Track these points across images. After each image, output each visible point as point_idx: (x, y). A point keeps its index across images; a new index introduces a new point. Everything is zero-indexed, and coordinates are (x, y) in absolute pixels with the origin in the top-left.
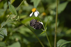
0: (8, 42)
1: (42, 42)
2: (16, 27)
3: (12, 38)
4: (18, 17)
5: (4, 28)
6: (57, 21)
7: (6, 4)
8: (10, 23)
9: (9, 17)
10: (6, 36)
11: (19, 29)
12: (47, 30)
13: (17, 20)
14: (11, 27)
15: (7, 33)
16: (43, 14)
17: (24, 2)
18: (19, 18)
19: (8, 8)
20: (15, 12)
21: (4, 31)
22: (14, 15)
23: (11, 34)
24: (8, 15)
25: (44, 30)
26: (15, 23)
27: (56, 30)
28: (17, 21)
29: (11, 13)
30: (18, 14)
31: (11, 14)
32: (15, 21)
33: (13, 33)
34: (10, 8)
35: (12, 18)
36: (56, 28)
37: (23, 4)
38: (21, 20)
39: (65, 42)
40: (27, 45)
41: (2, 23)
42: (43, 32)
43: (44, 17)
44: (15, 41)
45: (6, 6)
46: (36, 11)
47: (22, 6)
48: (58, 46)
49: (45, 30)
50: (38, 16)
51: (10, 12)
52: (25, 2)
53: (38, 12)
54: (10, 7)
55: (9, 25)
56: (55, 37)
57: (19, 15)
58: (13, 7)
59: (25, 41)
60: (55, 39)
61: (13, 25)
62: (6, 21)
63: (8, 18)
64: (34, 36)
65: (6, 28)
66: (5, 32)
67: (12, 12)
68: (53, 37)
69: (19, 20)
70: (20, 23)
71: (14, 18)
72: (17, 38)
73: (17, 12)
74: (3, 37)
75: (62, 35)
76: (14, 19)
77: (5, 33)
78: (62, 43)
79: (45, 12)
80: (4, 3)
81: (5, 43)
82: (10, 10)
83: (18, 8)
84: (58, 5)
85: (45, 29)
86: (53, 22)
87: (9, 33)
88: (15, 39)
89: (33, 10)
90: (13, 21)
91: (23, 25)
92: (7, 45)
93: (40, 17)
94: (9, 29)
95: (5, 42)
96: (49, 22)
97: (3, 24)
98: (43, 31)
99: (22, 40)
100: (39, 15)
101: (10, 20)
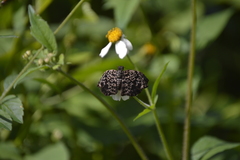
0: (28, 142)
1: (141, 144)
2: (54, 93)
3: (42, 130)
4: (62, 57)
5: (13, 96)
6: (194, 74)
7: (21, 12)
8: (35, 79)
9: (31, 59)
10: (20, 125)
11: (64, 101)
12: (157, 105)
13: (55, 67)
14: (38, 92)
15: (23, 114)
16: (147, 49)
17: (81, 6)
18: (65, 61)
19: (28, 26)
20: (50, 41)
21: (14, 107)
22: (46, 51)
23: (37, 115)
24: (28, 52)
25: (148, 103)
26: (51, 79)
28: (57, 70)
29: (37, 45)
30: (62, 50)
31: (37, 49)
32: (49, 71)
33: (45, 113)
34: (32, 26)
35: (40, 62)
36: (188, 98)
37: (80, 14)
38: (73, 68)
40: (91, 154)
41: (8, 79)
42: (145, 111)
43: (150, 58)
44: (49, 140)
45: (19, 19)
46: (120, 39)
47: (76, 20)
48: (195, 158)
49: (152, 105)
50: (127, 55)
51: (33, 40)
52: (87, 9)
53: (129, 44)
54: (35, 23)
55: (31, 84)
56: (187, 127)
57: (64, 53)
58: (43, 24)
59: (84, 139)
60: (186, 134)
61: (45, 87)
62: (19, 72)
63: (28, 61)
64: (116, 124)
65: (20, 96)
66: (16, 108)
67: (39, 41)
68: (180, 126)
69: (64, 70)
70: (67, 80)
71: (46, 60)
72: (59, 131)
73: (59, 40)
74: (10, 126)
75: (211, 122)
76: (48, 63)
77: (15, 113)
78: (210, 149)
79: (153, 42)
80: (15, 10)
81: (18, 147)
82: (32, 33)
83: (62, 28)
84: (195, 20)
85: (150, 101)
86: (179, 78)
87: (28, 112)
88: (50, 134)
89: (113, 36)
90: (43, 73)
91: (79, 87)
92: (23, 155)
93: (136, 59)
94: (32, 99)
95: (17, 142)
96: (166, 77)
97: (11, 82)
98: (143, 108)
99: (75, 137)
100: (131, 53)
101: (33, 69)
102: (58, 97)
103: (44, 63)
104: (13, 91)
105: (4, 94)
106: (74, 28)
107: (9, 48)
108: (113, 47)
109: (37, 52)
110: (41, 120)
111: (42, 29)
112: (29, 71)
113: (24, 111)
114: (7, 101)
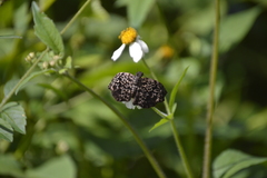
0: (30, 155)
1: (156, 156)
2: (59, 100)
3: (45, 141)
4: (69, 60)
5: (15, 103)
6: (217, 80)
7: (23, 10)
8: (39, 85)
9: (35, 61)
10: (21, 135)
11: (71, 109)
12: (176, 114)
13: (62, 71)
14: (41, 99)
15: (25, 123)
16: (163, 52)
18: (73, 64)
19: (31, 24)
20: (56, 42)
22: (52, 53)
23: (40, 124)
24: (32, 55)
25: (166, 112)
26: (56, 84)
27: (209, 115)
28: (64, 75)
29: (40, 46)
30: (69, 52)
31: (41, 51)
32: (55, 75)
33: (49, 122)
34: (36, 25)
35: (44, 65)
36: (209, 107)
37: (89, 12)
38: (80, 72)
39: (243, 160)
40: (100, 168)
41: (9, 84)
42: (162, 122)
43: (167, 62)
44: (54, 153)
46: (134, 40)
47: (85, 19)
48: (217, 174)
49: (170, 115)
50: (143, 59)
51: (37, 40)
53: (145, 46)
54: (40, 22)
55: (33, 90)
56: (208, 139)
57: (71, 55)
58: (49, 22)
59: (92, 152)
60: (208, 147)
61: (50, 94)
62: (20, 77)
63: (32, 64)
64: (128, 135)
65: (22, 103)
66: (18, 116)
67: (44, 42)
68: (200, 138)
69: (71, 74)
70: (75, 86)
71: (52, 63)
72: (64, 142)
73: (66, 41)
74: (11, 137)
75: (235, 133)
76: (54, 67)
77: (16, 122)
78: (234, 164)
79: (170, 43)
81: (18, 160)
82: (37, 32)
83: (70, 27)
84: (219, 18)
85: (168, 110)
86: (200, 84)
87: (31, 121)
88: (54, 146)
89: (126, 37)
90: (47, 77)
91: (87, 93)
92: (24, 169)
93: (151, 63)
94: (35, 106)
95: (18, 154)
96: (185, 83)
97: (13, 87)
99: (82, 150)
100: (146, 56)
101: (37, 73)
102: (64, 104)
103: (49, 67)
104: (14, 98)
105: (4, 101)
106: (82, 28)
107: (10, 49)
108: (127, 49)
109: (41, 55)
110: (45, 130)
111: (47, 29)
112: (32, 75)
113: (27, 120)
114: (8, 108)
